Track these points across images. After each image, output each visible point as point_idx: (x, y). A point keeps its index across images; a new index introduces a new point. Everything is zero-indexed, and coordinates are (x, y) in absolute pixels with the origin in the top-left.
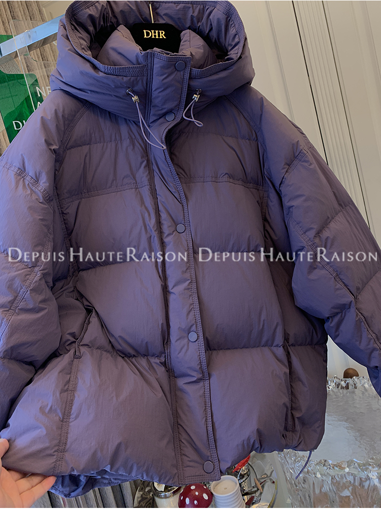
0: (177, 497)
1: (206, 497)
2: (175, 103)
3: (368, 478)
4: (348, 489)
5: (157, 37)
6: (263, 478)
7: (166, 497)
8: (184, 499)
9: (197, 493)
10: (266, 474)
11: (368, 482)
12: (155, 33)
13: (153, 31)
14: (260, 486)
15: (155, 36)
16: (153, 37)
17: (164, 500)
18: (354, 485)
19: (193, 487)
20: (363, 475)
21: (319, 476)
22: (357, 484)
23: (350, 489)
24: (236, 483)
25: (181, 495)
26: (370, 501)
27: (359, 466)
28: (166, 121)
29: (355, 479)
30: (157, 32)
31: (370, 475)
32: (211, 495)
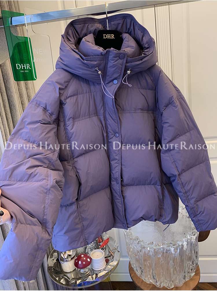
0: (73, 261)
1: (89, 260)
2: (118, 75)
3: (170, 250)
4: (160, 254)
5: (110, 38)
6: (113, 250)
7: (67, 261)
8: (78, 262)
9: (85, 259)
10: (115, 248)
11: (169, 252)
12: (109, 36)
13: (108, 35)
14: (112, 254)
15: (109, 37)
16: (108, 38)
17: (66, 262)
18: (163, 252)
19: (82, 256)
20: (168, 248)
21: (148, 249)
22: (165, 252)
23: (161, 254)
24: (103, 253)
25: (76, 260)
26: (169, 259)
27: (167, 244)
28: (113, 84)
29: (164, 250)
30: (110, 35)
31: (171, 248)
32: (91, 259)
